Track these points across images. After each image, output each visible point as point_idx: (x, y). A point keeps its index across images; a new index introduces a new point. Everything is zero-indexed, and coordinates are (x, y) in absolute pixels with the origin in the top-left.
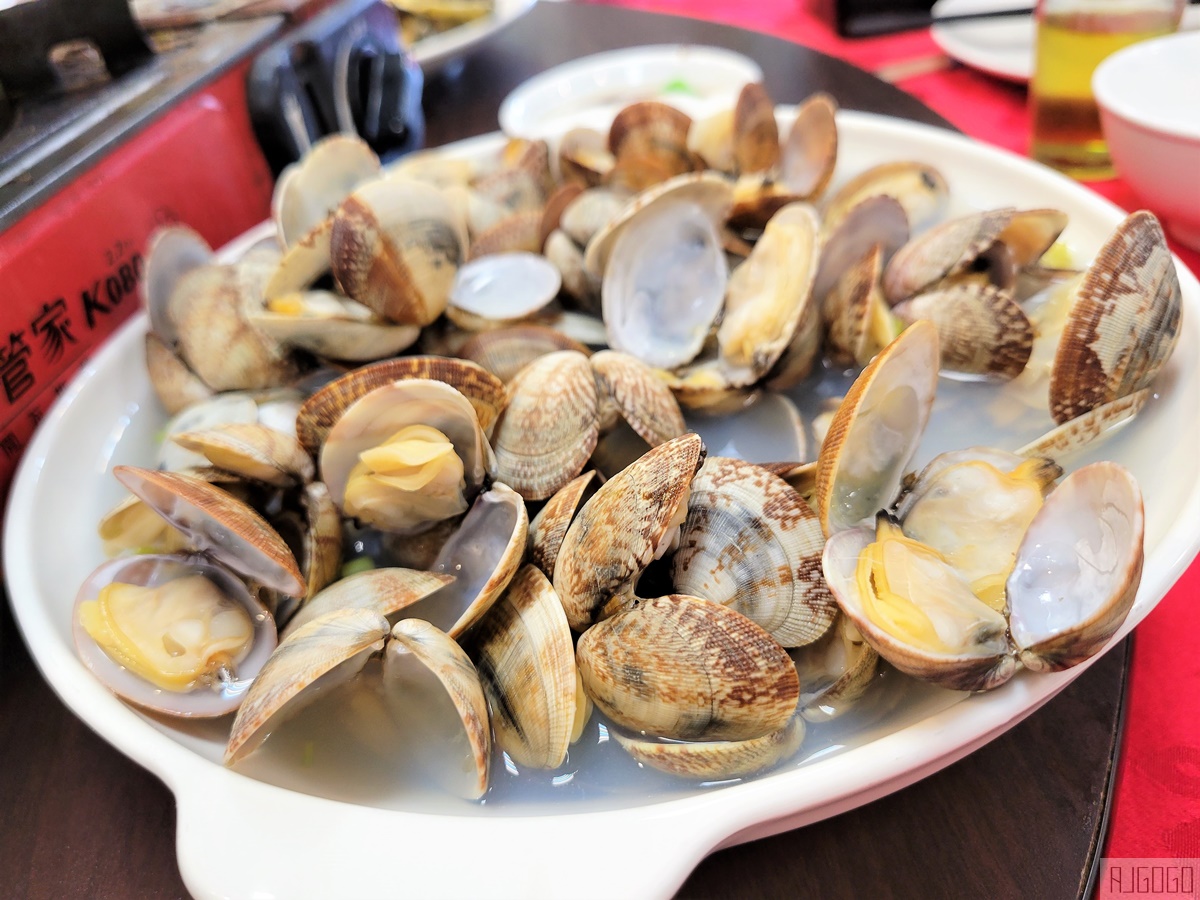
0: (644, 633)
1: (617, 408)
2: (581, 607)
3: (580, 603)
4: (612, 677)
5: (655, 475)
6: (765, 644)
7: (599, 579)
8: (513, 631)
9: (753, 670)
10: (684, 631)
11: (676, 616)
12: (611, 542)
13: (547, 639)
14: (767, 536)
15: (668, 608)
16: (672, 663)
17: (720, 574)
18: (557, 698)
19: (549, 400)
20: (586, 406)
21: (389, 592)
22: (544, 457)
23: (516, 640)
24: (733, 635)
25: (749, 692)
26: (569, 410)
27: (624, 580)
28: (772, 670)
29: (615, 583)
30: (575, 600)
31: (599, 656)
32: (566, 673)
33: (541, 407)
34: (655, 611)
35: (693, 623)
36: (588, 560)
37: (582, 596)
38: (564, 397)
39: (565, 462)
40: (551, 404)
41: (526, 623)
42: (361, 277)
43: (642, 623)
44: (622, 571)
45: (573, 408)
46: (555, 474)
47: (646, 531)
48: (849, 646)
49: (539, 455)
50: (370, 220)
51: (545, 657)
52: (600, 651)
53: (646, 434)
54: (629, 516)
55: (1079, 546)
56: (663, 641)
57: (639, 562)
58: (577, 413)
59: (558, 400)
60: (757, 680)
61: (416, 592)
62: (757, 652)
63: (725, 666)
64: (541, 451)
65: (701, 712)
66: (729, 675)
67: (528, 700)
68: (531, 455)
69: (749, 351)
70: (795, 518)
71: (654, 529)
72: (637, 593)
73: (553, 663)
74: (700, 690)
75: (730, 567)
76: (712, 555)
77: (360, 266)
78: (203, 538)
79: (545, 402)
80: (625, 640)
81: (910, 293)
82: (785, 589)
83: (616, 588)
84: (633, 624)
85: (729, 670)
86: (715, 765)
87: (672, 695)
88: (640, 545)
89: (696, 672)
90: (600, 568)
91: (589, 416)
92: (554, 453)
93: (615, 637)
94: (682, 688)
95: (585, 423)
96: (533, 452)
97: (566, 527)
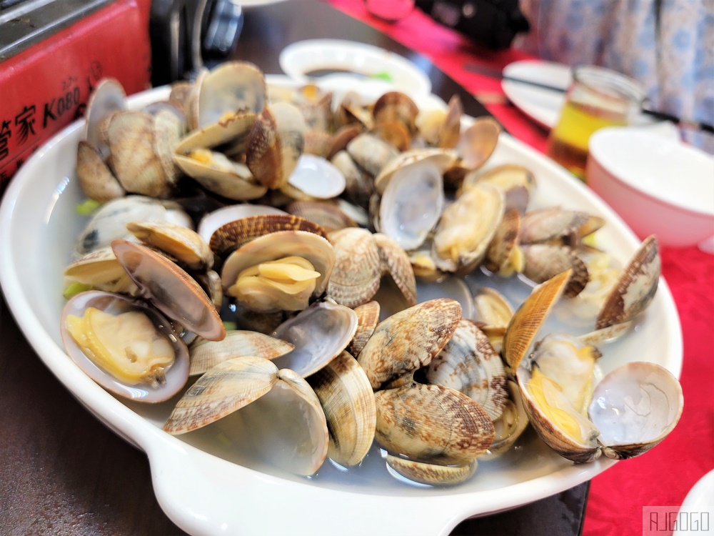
0: (420, 402)
1: (387, 268)
2: (378, 380)
3: (378, 378)
4: (394, 421)
5: (436, 319)
6: (486, 420)
7: (394, 367)
8: (335, 385)
9: (475, 433)
10: (445, 406)
11: (441, 398)
12: (407, 349)
13: (359, 395)
14: (478, 362)
15: (437, 392)
16: (434, 421)
17: (455, 377)
18: (364, 428)
19: (356, 256)
20: (375, 265)
21: (262, 347)
22: (349, 288)
23: (338, 391)
24: (472, 413)
25: (468, 442)
26: (367, 264)
27: (409, 371)
28: (485, 434)
29: (404, 371)
30: (376, 376)
31: (388, 409)
32: (372, 416)
33: (351, 259)
34: (428, 392)
35: (450, 403)
36: (391, 356)
37: (381, 374)
38: (365, 257)
39: (362, 293)
40: (358, 259)
41: (344, 382)
42: (259, 156)
43: (420, 397)
44: (410, 366)
45: (369, 264)
46: (354, 299)
47: (430, 348)
48: (506, 426)
49: (347, 286)
50: (273, 125)
51: (358, 404)
52: (390, 407)
53: (402, 287)
54: (420, 338)
55: (626, 399)
56: (431, 409)
57: (421, 364)
58: (371, 268)
59: (361, 257)
60: (476, 438)
61: (279, 351)
62: (481, 424)
63: (462, 428)
64: (348, 284)
65: (438, 448)
66: (463, 433)
67: (344, 427)
68: (341, 285)
69: (455, 253)
70: (490, 355)
71: (434, 348)
72: (415, 379)
73: (363, 409)
74: (444, 438)
75: (460, 374)
76: (451, 366)
77: (261, 149)
78: (149, 291)
79: (354, 256)
80: (407, 404)
81: (529, 241)
82: (484, 391)
83: (403, 374)
84: (414, 396)
85: (464, 430)
86: (441, 478)
87: (428, 438)
88: (424, 355)
89: (446, 429)
90: (397, 362)
91: (376, 270)
92: (356, 287)
93: (401, 401)
94: (435, 435)
95: (374, 274)
96: (343, 283)
97: (371, 333)
